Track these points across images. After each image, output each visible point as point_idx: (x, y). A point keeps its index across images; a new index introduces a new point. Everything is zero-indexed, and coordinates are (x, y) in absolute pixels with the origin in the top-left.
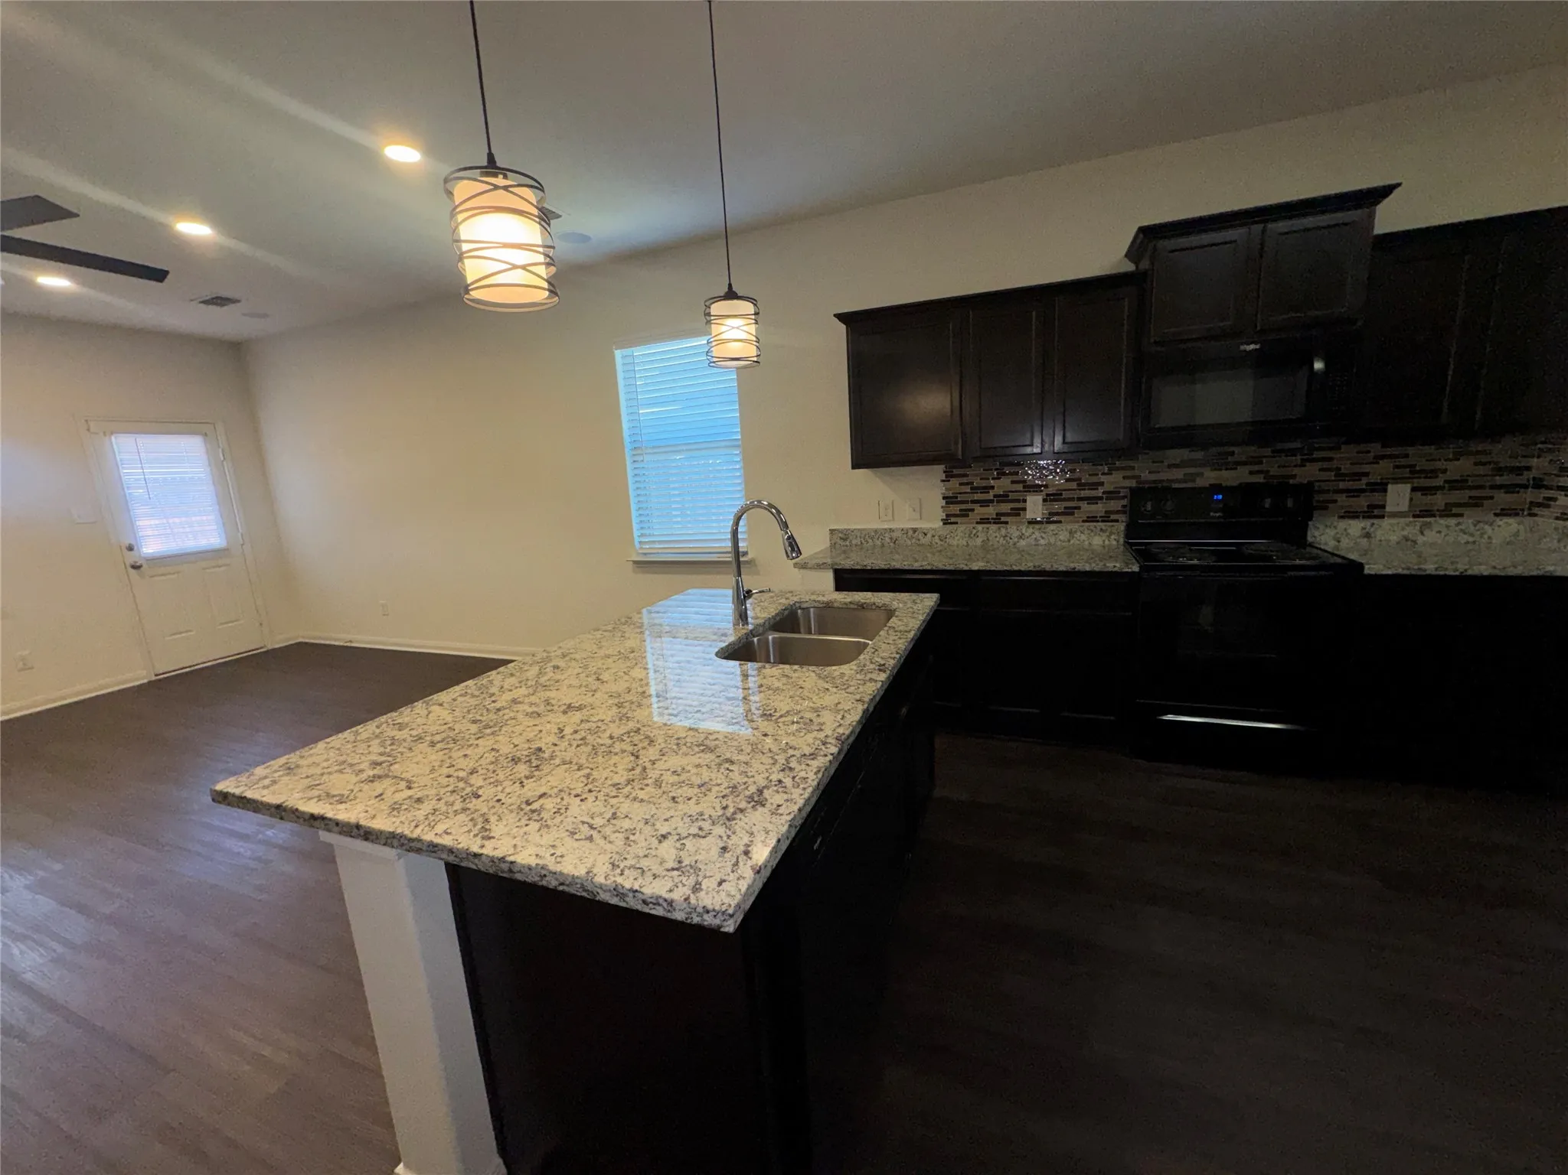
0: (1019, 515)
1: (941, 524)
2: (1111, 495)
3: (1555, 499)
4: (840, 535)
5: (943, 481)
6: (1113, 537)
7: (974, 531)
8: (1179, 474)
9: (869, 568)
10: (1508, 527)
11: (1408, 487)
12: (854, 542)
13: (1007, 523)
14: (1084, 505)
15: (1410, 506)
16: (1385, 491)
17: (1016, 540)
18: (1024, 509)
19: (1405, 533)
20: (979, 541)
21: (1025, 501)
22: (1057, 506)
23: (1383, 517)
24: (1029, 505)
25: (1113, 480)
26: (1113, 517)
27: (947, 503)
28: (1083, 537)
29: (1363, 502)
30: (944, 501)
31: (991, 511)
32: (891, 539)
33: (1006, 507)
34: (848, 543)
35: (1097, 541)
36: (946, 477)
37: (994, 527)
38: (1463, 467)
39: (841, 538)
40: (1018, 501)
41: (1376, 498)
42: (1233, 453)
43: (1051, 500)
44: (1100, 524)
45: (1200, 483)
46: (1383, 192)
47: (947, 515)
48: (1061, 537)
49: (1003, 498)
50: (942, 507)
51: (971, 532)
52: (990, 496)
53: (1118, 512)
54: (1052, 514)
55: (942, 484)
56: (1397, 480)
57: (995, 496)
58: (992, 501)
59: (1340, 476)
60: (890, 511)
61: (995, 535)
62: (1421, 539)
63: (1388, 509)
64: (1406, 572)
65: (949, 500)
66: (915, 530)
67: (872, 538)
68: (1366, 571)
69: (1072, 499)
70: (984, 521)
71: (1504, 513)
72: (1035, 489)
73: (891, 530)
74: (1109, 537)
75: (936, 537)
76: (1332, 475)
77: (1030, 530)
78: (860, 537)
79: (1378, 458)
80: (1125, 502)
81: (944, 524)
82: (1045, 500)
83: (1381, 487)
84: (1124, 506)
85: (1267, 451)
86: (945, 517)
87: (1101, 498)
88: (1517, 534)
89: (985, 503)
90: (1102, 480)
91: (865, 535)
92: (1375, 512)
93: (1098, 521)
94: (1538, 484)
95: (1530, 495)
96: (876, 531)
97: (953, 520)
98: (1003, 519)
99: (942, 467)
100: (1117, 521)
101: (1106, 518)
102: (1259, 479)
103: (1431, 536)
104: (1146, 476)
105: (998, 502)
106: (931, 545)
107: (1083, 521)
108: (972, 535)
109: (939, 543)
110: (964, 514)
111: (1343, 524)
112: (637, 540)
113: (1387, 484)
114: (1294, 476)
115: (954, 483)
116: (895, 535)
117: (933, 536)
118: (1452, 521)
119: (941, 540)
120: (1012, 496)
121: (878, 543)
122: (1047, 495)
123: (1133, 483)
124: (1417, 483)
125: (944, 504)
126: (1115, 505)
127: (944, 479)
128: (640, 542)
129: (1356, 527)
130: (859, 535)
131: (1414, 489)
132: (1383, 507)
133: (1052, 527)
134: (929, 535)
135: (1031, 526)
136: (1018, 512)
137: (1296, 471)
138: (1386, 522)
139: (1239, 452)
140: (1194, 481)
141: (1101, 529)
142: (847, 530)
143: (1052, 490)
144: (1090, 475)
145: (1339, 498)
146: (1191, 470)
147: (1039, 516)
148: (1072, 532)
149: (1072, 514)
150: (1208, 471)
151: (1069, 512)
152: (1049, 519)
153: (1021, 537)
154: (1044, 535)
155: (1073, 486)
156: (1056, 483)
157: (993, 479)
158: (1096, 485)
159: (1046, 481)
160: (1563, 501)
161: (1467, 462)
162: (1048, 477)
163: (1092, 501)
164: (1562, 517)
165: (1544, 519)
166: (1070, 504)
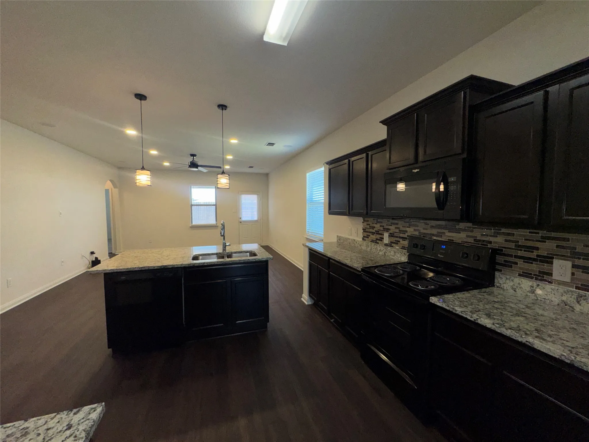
2: (410, 238)
4: (339, 238)
8: (434, 231)
11: (569, 264)
13: (377, 243)
14: (402, 242)
15: (572, 279)
16: (552, 263)
19: (564, 298)
21: (383, 235)
22: (393, 239)
23: (551, 282)
24: (385, 237)
25: (411, 231)
28: (398, 255)
29: (535, 267)
31: (374, 237)
33: (378, 236)
36: (363, 221)
37: (374, 244)
40: (381, 234)
41: (545, 267)
43: (391, 236)
45: (444, 238)
47: (363, 236)
48: (392, 254)
49: (377, 233)
51: (368, 245)
52: (374, 231)
54: (392, 242)
56: (563, 257)
57: (376, 231)
58: (375, 233)
59: (519, 247)
60: (350, 232)
62: (578, 308)
63: (554, 277)
65: (364, 230)
66: (354, 240)
67: (345, 242)
69: (397, 237)
70: (372, 241)
72: (387, 230)
73: (349, 239)
75: (359, 245)
76: (513, 245)
79: (544, 239)
81: (362, 240)
82: (389, 236)
83: (548, 260)
87: (406, 238)
89: (373, 234)
90: (407, 230)
91: (344, 239)
92: (545, 277)
96: (346, 239)
97: (365, 238)
98: (377, 241)
99: (362, 218)
102: (472, 241)
104: (423, 231)
107: (400, 248)
110: (368, 237)
111: (517, 280)
112: (307, 230)
113: (553, 258)
114: (490, 242)
115: (365, 224)
116: (350, 241)
120: (380, 232)
122: (390, 233)
123: (417, 233)
124: (578, 262)
125: (363, 232)
128: (308, 232)
129: (526, 284)
131: (574, 266)
132: (551, 274)
133: (390, 248)
135: (384, 246)
136: (382, 239)
137: (492, 239)
138: (551, 287)
140: (442, 237)
141: (404, 254)
142: (341, 237)
143: (391, 232)
144: (403, 227)
145: (520, 262)
146: (439, 231)
147: (387, 242)
148: (395, 252)
149: (397, 244)
150: (448, 234)
151: (397, 243)
152: (390, 245)
153: (380, 250)
154: (387, 251)
155: (397, 231)
156: (392, 228)
157: (375, 224)
158: (405, 232)
159: (390, 227)
162: (390, 225)
163: (404, 239)
166: (397, 239)
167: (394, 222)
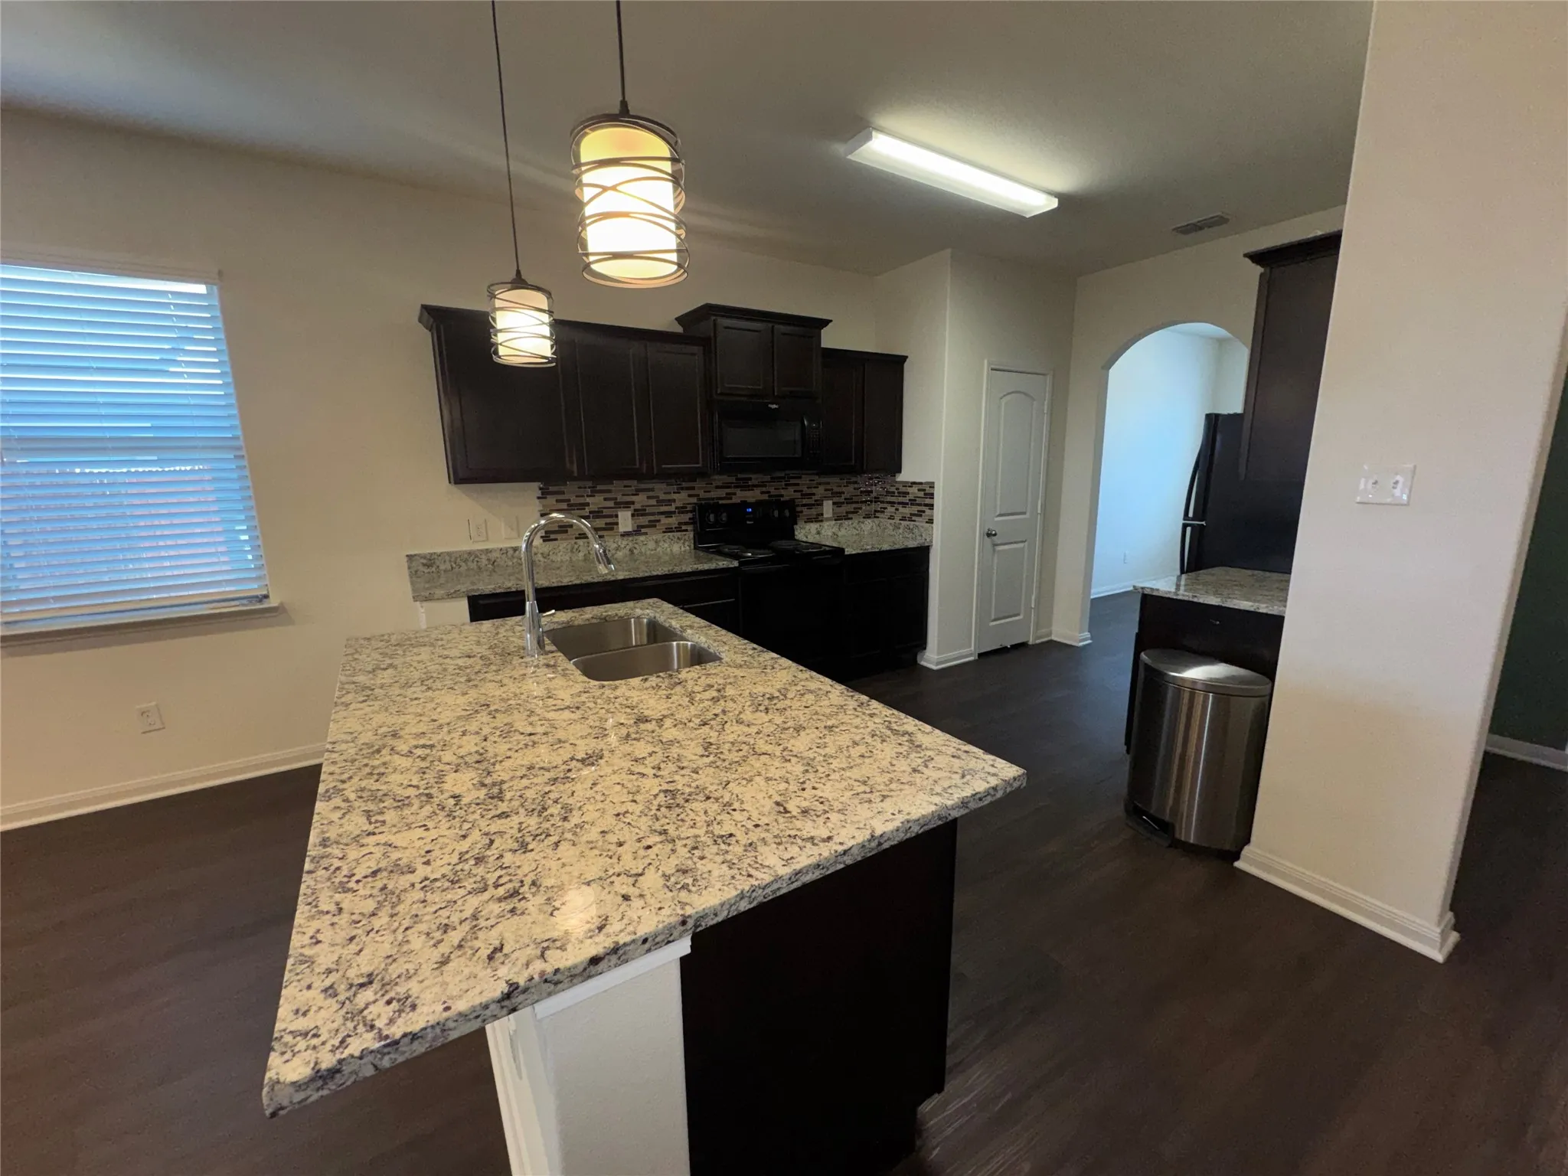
0: (612, 529)
1: (541, 540)
2: (682, 510)
3: (886, 509)
4: (425, 561)
5: (539, 498)
6: (687, 543)
7: (576, 546)
8: (722, 493)
10: (868, 525)
11: (831, 502)
12: (442, 567)
13: (602, 536)
14: (664, 520)
15: (834, 513)
16: (822, 505)
17: (614, 552)
18: (617, 524)
19: (833, 530)
20: (581, 555)
21: (617, 516)
22: (644, 520)
23: (822, 521)
24: (620, 520)
25: (682, 498)
26: (684, 527)
28: (666, 545)
29: (814, 512)
32: (489, 560)
33: (601, 523)
34: (434, 569)
35: (676, 547)
36: (542, 494)
38: (849, 491)
39: (424, 565)
40: (610, 516)
41: (819, 509)
42: (750, 479)
43: (638, 515)
44: (675, 534)
45: (735, 500)
46: (825, 323)
47: (546, 532)
48: (651, 547)
49: (597, 514)
51: (573, 548)
52: (586, 512)
53: (686, 524)
54: (640, 527)
55: (537, 501)
56: (827, 498)
57: (591, 512)
58: (588, 517)
59: (803, 495)
60: (484, 531)
62: (840, 534)
63: (825, 516)
64: (861, 552)
67: (466, 561)
68: (846, 553)
69: (653, 514)
70: (582, 536)
71: (867, 517)
72: (627, 505)
73: (488, 551)
74: (684, 544)
75: (540, 555)
76: (799, 495)
77: (625, 543)
78: (450, 561)
79: (818, 485)
80: (690, 515)
81: (544, 541)
82: (633, 515)
83: (819, 503)
84: (690, 519)
85: (767, 478)
86: (544, 535)
87: (674, 512)
88: (872, 529)
90: (674, 498)
91: (456, 558)
92: (818, 518)
93: (674, 532)
94: (877, 500)
95: (873, 507)
96: (470, 553)
97: (552, 536)
99: (536, 485)
100: (686, 530)
101: (679, 529)
102: (765, 497)
103: (843, 532)
104: (702, 495)
105: (594, 517)
107: (664, 532)
108: (573, 551)
109: (542, 559)
110: (563, 530)
111: (808, 526)
113: (823, 501)
114: (782, 496)
115: (551, 500)
116: (493, 555)
118: (850, 522)
119: (545, 558)
120: (606, 512)
121: (474, 566)
122: (635, 510)
123: (694, 500)
124: (836, 499)
126: (686, 517)
127: (539, 495)
129: (813, 527)
130: (447, 559)
131: (834, 503)
132: (822, 514)
133: (642, 538)
135: (625, 538)
136: (611, 526)
137: (783, 492)
138: (826, 524)
139: (756, 479)
140: (731, 499)
141: (678, 538)
142: (431, 554)
143: (638, 506)
144: (665, 493)
145: (805, 509)
146: (729, 491)
147: (629, 529)
148: (657, 542)
149: (654, 526)
150: (738, 492)
151: (652, 524)
152: (638, 531)
153: (618, 549)
154: (636, 546)
155: (653, 502)
156: (640, 500)
157: (588, 496)
158: (670, 502)
159: (634, 498)
160: (890, 509)
161: (851, 488)
162: (633, 495)
163: (668, 514)
164: (891, 518)
165: (883, 519)
166: (652, 518)
167: (643, 486)
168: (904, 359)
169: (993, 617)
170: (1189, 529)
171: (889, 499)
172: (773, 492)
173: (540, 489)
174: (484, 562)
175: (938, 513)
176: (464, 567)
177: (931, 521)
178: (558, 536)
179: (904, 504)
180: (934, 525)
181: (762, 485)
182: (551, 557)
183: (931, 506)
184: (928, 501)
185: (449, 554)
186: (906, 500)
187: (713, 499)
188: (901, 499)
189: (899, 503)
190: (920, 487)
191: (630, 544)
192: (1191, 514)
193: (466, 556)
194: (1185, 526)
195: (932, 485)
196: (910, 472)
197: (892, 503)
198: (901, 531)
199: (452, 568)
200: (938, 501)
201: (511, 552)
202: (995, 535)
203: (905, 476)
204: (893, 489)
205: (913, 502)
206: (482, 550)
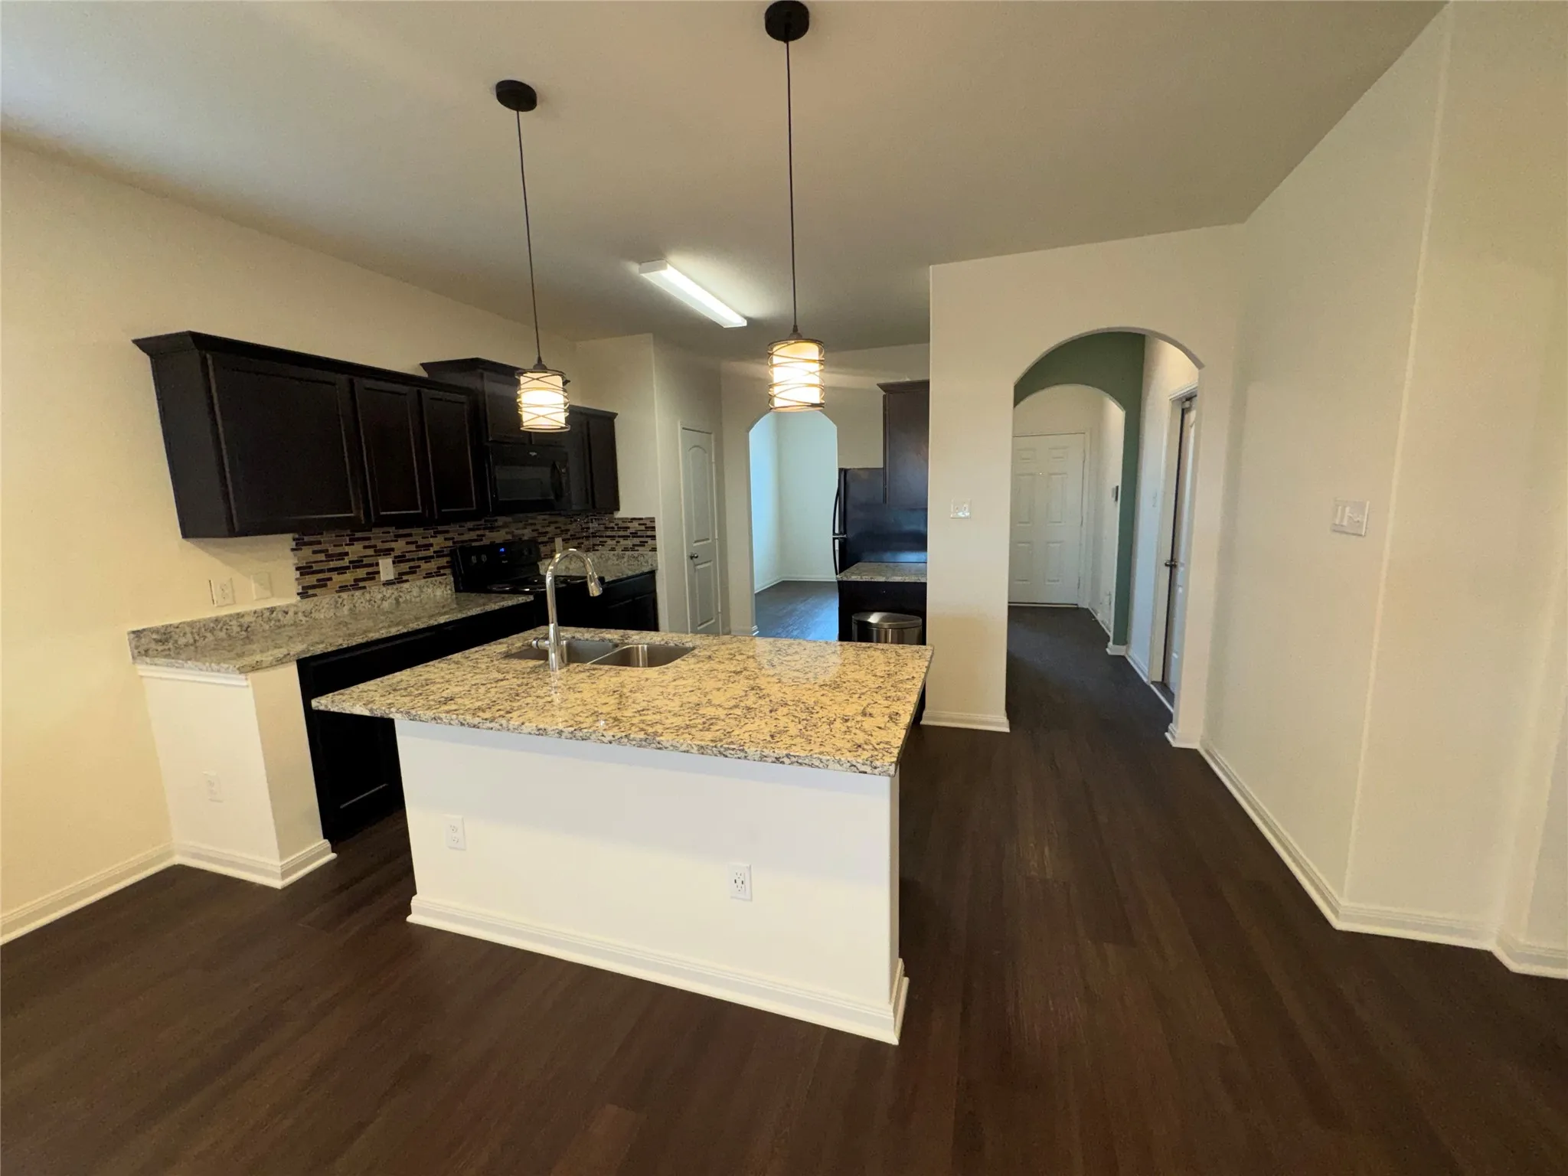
0: (374, 578)
1: (299, 598)
2: (439, 554)
3: (606, 542)
4: (155, 636)
5: (293, 550)
6: (448, 587)
7: (340, 600)
8: (473, 535)
9: (345, 646)
11: (561, 539)
12: (182, 641)
13: (364, 588)
14: (424, 565)
16: (554, 542)
17: (379, 602)
18: (378, 573)
20: (346, 610)
21: (377, 564)
22: (405, 567)
24: (381, 568)
25: (438, 542)
26: (442, 571)
27: (301, 574)
28: (430, 590)
29: (549, 549)
30: (298, 572)
31: (348, 577)
32: (241, 626)
33: (361, 573)
34: (170, 645)
35: (439, 593)
36: (297, 544)
37: (358, 593)
38: (573, 528)
39: (157, 641)
40: (371, 565)
41: (552, 546)
42: (496, 521)
43: (400, 562)
44: (436, 578)
45: (486, 542)
47: (303, 588)
48: (415, 595)
49: (357, 564)
50: (297, 579)
51: (337, 602)
52: (346, 562)
53: (443, 567)
54: (402, 574)
55: (291, 554)
56: (557, 535)
57: (350, 562)
58: (348, 568)
59: (539, 534)
60: (228, 593)
61: (359, 601)
62: (571, 567)
65: (304, 570)
66: (272, 610)
67: (212, 631)
69: (413, 560)
70: (343, 588)
71: (590, 550)
72: (387, 552)
73: (239, 616)
74: (446, 587)
75: (300, 614)
76: (536, 533)
77: (390, 591)
78: (192, 633)
79: (550, 524)
80: (448, 559)
81: (303, 598)
82: (394, 563)
83: (552, 540)
84: (447, 562)
85: (510, 519)
86: (300, 591)
87: (433, 557)
88: (593, 560)
89: (341, 570)
90: (431, 542)
91: (200, 628)
92: (553, 554)
93: (433, 576)
94: (596, 535)
95: (592, 541)
96: (217, 620)
97: (311, 592)
98: (361, 584)
99: (289, 537)
100: (445, 574)
101: (439, 574)
102: (509, 537)
104: (457, 538)
105: (354, 567)
106: (295, 624)
107: (424, 578)
108: (339, 605)
109: (304, 619)
110: (322, 584)
113: (554, 538)
114: (524, 535)
115: (307, 551)
116: (246, 620)
117: (296, 613)
119: (306, 616)
120: (366, 561)
121: (222, 635)
122: (396, 557)
123: (450, 543)
124: (564, 536)
125: (298, 576)
126: (443, 561)
127: (294, 547)
130: (188, 630)
131: (563, 540)
132: (555, 550)
133: (406, 586)
134: (291, 613)
135: (390, 587)
136: (372, 576)
137: (523, 532)
139: (500, 520)
140: (482, 540)
141: (440, 582)
142: (167, 627)
143: (397, 553)
144: (423, 538)
145: (541, 547)
146: (479, 532)
147: (391, 577)
148: (420, 587)
149: (415, 572)
150: (487, 533)
151: (412, 571)
152: (400, 579)
153: (383, 599)
154: (401, 594)
155: (413, 547)
156: (400, 546)
157: (346, 545)
158: (428, 546)
159: (393, 545)
160: (610, 543)
161: (574, 526)
162: (392, 541)
163: (427, 559)
164: (613, 549)
165: (603, 551)
166: (412, 564)
167: (401, 532)
168: (615, 415)
169: (699, 623)
170: (837, 541)
171: (609, 533)
172: (517, 532)
173: (294, 540)
174: (236, 629)
175: (660, 542)
176: (210, 637)
177: (654, 549)
178: (317, 591)
179: (625, 537)
180: (658, 553)
181: (505, 525)
182: (313, 615)
183: (653, 537)
184: (649, 533)
185: (191, 624)
186: (627, 533)
187: (466, 541)
188: (622, 533)
189: (619, 537)
190: (641, 522)
191: (396, 593)
192: (837, 531)
193: (212, 625)
194: (834, 539)
195: (652, 520)
196: (629, 508)
197: (612, 537)
198: (625, 560)
199: (195, 641)
200: (659, 533)
201: (267, 614)
202: (697, 557)
203: (624, 512)
204: (612, 525)
205: (635, 535)
206: (231, 615)
